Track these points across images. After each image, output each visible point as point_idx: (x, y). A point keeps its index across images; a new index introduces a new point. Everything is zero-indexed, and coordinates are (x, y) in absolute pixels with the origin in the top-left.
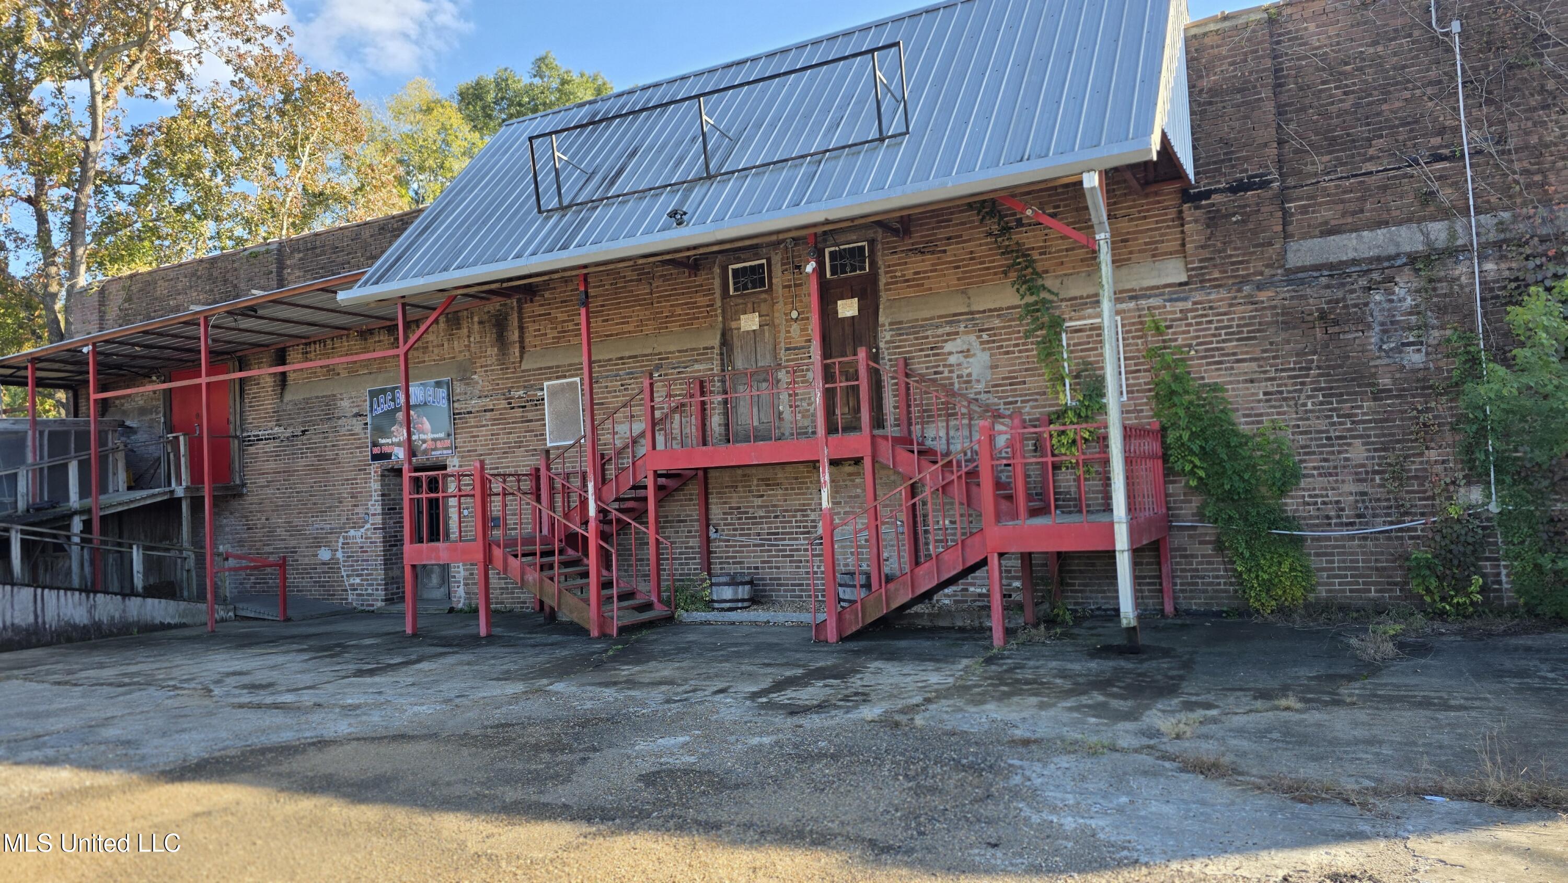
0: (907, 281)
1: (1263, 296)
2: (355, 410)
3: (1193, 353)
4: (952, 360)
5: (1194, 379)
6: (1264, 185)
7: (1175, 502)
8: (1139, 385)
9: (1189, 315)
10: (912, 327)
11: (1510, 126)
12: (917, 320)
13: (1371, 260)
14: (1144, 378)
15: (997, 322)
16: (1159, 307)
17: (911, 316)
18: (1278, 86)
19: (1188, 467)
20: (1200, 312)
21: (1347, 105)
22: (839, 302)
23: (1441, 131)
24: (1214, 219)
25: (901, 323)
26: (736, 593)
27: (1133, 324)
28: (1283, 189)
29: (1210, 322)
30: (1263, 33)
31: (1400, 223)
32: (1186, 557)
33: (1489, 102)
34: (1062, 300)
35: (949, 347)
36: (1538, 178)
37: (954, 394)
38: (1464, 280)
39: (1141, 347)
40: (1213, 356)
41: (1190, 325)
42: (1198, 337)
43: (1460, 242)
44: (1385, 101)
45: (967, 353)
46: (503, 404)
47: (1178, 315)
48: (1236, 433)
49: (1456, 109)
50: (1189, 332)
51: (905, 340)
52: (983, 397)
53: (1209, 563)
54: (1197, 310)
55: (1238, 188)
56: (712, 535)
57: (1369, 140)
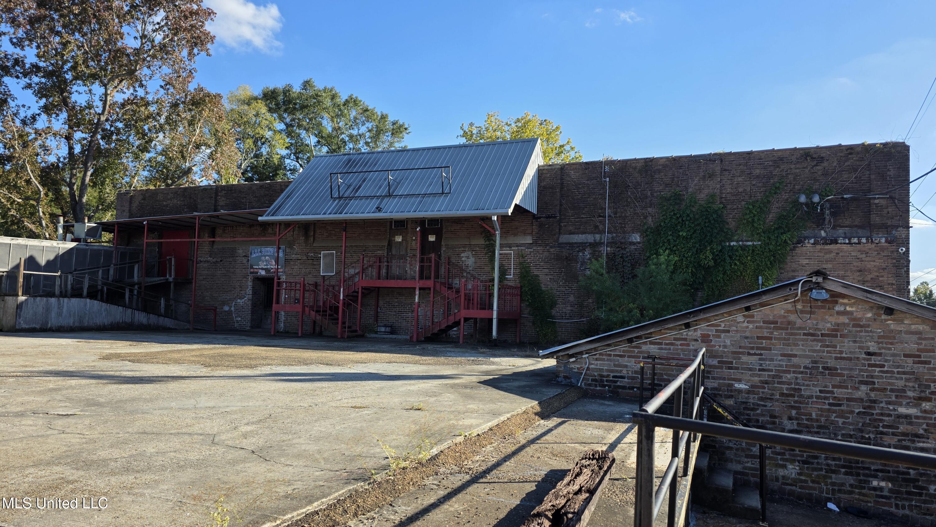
0: (452, 232)
1: (552, 250)
2: (244, 254)
3: (532, 265)
4: (463, 259)
5: (531, 273)
6: (555, 217)
7: (523, 309)
8: (517, 273)
9: (532, 253)
10: (452, 247)
11: (618, 210)
12: (454, 245)
13: (580, 243)
14: (518, 271)
15: (478, 249)
16: (524, 250)
17: (452, 243)
18: (562, 188)
19: (527, 299)
20: (535, 253)
21: (579, 197)
22: (429, 236)
23: (601, 209)
24: (541, 226)
25: (448, 245)
26: (386, 329)
27: (516, 254)
28: (560, 219)
29: (537, 256)
30: (559, 172)
31: (589, 234)
32: (524, 326)
33: (614, 202)
35: (462, 255)
36: (623, 225)
37: (463, 270)
38: (602, 252)
39: (518, 262)
40: (537, 266)
41: (532, 256)
42: (534, 260)
43: (602, 241)
44: (589, 197)
45: (468, 257)
46: (305, 258)
47: (529, 253)
48: (541, 290)
49: (606, 203)
50: (531, 258)
51: (449, 251)
52: (471, 272)
53: (530, 328)
55: (548, 217)
56: (379, 311)
57: (584, 208)
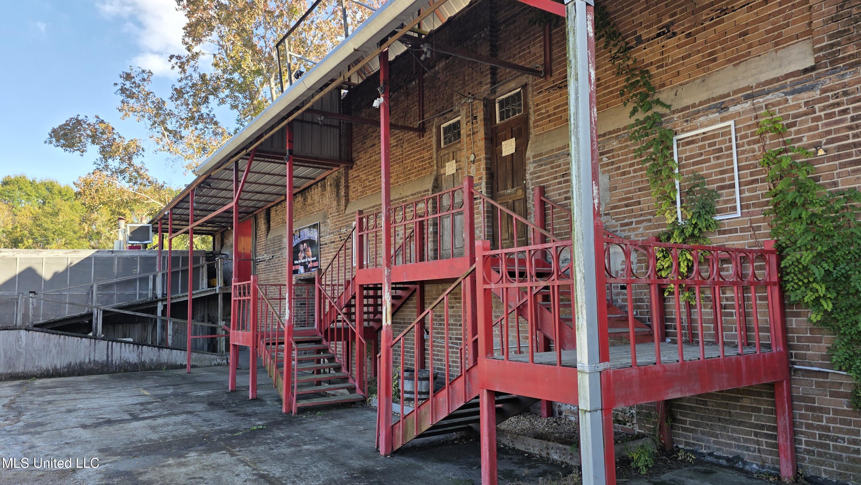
0: (549, 116)
3: (821, 152)
5: (824, 186)
7: (799, 339)
8: (757, 197)
9: (816, 107)
10: (549, 157)
12: (552, 151)
14: (763, 188)
15: (615, 144)
16: (779, 103)
17: (549, 147)
19: (809, 297)
20: (831, 101)
22: (503, 143)
25: (541, 154)
27: (749, 127)
29: (845, 112)
32: (813, 409)
34: (674, 112)
39: (757, 153)
40: (850, 155)
41: (819, 118)
42: (829, 133)
46: (338, 238)
47: (804, 109)
50: (817, 128)
51: (544, 170)
53: (843, 422)
54: (827, 98)
56: (426, 336)
